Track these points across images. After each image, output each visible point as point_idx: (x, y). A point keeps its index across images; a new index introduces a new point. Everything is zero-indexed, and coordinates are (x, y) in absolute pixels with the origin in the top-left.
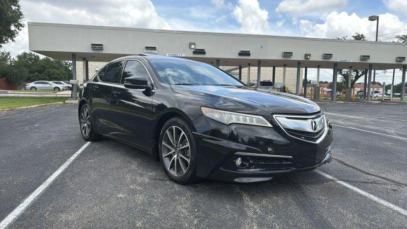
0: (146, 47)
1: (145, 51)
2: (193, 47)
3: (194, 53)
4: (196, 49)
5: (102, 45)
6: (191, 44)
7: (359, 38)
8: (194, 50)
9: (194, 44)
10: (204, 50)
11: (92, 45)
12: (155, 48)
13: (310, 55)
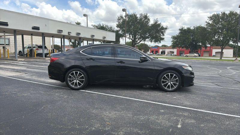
7: (78, 24)
13: (71, 33)
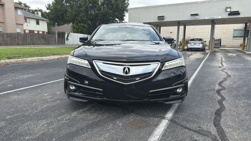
0: (191, 15)
1: (191, 17)
2: (229, 10)
3: (229, 15)
4: (231, 12)
5: (163, 16)
6: (227, 8)
8: (229, 13)
9: (230, 8)
10: (238, 11)
11: (158, 17)
12: (198, 14)
